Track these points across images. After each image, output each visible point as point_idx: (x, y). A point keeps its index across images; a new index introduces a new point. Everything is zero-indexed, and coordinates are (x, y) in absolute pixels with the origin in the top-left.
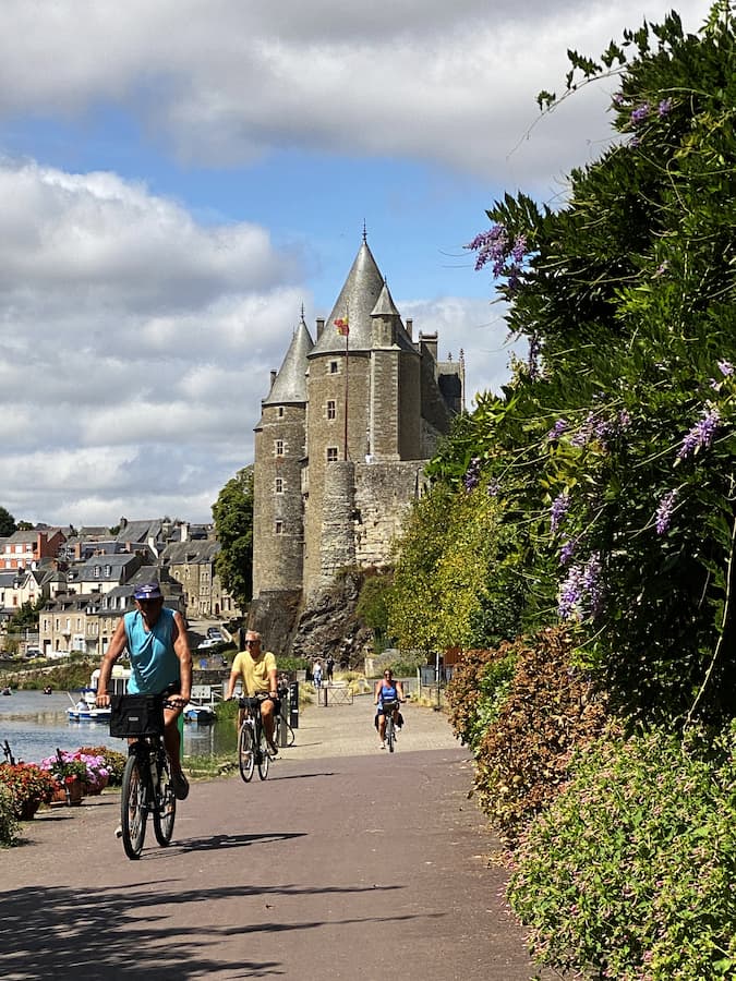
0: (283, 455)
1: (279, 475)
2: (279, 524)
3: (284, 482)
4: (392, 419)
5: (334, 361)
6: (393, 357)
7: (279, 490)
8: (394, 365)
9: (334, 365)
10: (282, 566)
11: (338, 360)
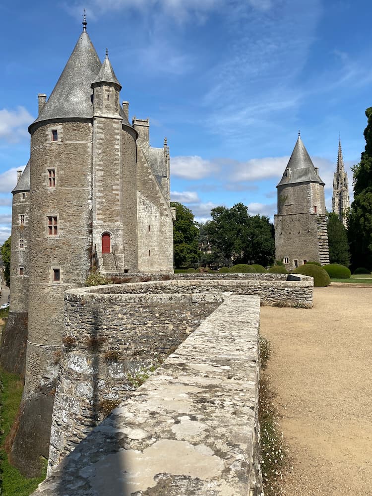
0: (24, 224)
1: (21, 236)
2: (21, 269)
3: (25, 242)
4: (114, 187)
5: (54, 128)
6: (115, 125)
7: (22, 246)
8: (117, 134)
9: (55, 132)
10: (23, 296)
11: (59, 127)
